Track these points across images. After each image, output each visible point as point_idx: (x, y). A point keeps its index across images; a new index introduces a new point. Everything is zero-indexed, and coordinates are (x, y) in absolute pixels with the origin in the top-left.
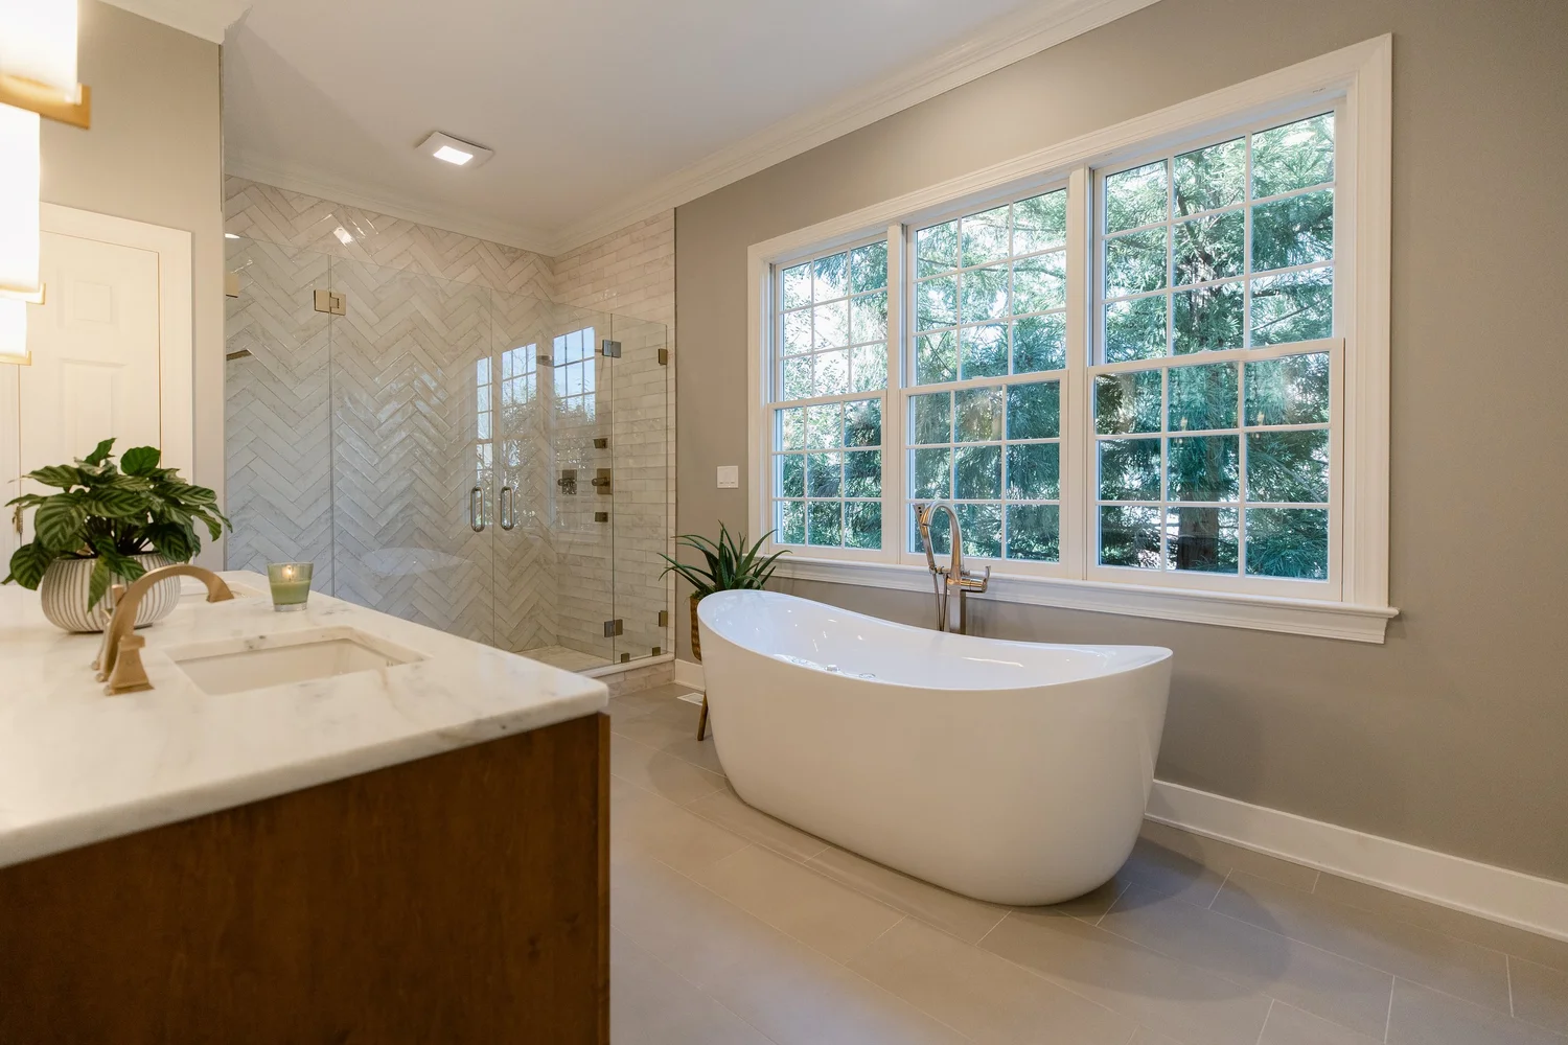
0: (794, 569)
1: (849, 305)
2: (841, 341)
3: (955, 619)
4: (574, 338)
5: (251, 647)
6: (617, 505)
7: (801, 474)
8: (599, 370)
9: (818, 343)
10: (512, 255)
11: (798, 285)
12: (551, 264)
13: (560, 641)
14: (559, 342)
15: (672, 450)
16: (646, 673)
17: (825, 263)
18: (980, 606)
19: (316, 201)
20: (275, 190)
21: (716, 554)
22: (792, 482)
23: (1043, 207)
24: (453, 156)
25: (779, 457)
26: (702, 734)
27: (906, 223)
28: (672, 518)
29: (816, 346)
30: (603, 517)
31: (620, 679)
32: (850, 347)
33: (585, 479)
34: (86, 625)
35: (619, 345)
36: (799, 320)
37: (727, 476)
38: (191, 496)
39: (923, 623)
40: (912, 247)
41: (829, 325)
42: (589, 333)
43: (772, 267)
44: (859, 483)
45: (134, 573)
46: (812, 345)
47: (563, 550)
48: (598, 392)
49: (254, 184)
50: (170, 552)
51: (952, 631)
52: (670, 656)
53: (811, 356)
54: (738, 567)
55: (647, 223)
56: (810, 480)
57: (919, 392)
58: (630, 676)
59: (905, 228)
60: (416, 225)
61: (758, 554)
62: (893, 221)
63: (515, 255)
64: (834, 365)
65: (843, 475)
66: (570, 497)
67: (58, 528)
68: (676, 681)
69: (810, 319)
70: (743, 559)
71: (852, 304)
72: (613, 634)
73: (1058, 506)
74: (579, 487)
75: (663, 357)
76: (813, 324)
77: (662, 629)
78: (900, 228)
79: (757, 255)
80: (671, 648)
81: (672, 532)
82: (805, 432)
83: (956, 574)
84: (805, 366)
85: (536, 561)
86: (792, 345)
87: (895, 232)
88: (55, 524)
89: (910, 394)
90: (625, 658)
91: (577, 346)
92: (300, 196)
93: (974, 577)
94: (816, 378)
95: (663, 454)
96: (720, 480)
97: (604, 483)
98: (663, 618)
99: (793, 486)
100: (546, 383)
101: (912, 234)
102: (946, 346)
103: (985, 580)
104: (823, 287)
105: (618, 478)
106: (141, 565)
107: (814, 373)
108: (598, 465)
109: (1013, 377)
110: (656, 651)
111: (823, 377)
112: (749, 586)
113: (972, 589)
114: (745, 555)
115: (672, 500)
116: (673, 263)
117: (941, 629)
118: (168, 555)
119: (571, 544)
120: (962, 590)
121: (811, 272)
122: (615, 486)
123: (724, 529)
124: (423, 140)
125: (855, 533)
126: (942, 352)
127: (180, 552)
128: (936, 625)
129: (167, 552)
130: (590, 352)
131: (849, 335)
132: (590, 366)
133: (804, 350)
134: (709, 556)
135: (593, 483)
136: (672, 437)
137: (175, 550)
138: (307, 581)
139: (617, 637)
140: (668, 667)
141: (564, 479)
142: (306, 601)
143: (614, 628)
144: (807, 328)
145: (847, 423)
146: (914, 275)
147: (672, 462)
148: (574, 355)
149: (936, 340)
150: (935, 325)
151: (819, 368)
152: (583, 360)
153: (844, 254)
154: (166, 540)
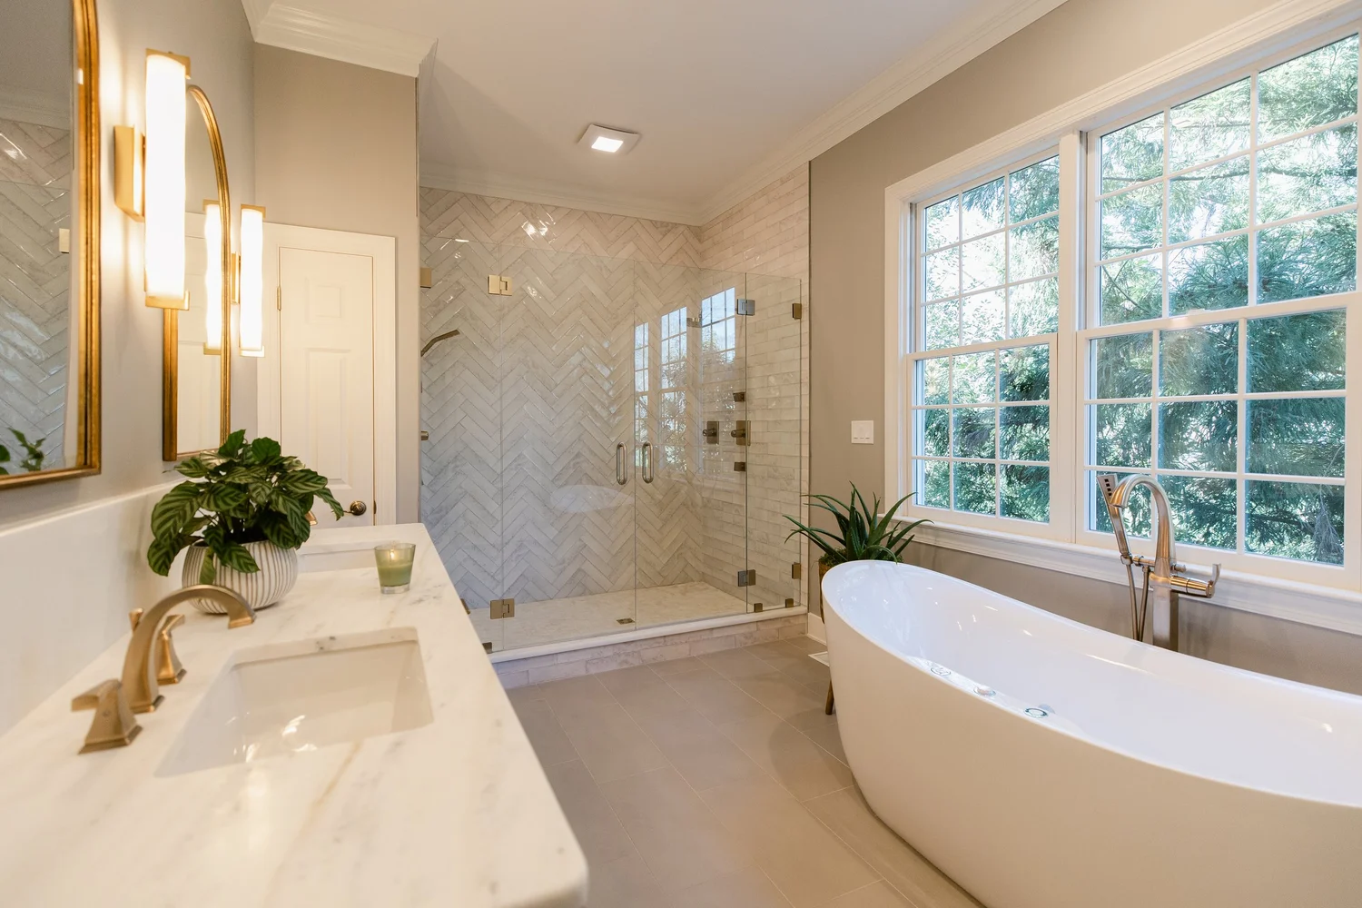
0: (937, 536)
1: (1007, 237)
2: (994, 279)
3: (1161, 624)
4: (718, 299)
5: (322, 648)
6: (753, 455)
7: (946, 420)
8: (739, 327)
9: (967, 282)
10: (664, 229)
11: (943, 225)
12: (698, 233)
13: (704, 578)
14: (706, 303)
15: (806, 403)
16: (779, 625)
17: (975, 193)
18: (1200, 612)
19: (509, 202)
20: (480, 198)
21: (847, 515)
22: (938, 428)
23: (1272, 94)
24: (607, 145)
25: (919, 411)
26: (830, 710)
27: (1084, 131)
28: (805, 472)
29: (964, 287)
30: (741, 467)
31: (753, 628)
32: (1006, 286)
33: (726, 429)
34: (212, 608)
35: (753, 303)
36: (946, 262)
37: (862, 431)
38: (303, 483)
39: (1111, 626)
40: (1094, 157)
41: (981, 265)
42: (731, 293)
43: (912, 206)
44: (1015, 430)
45: (242, 561)
46: (960, 287)
47: (706, 494)
48: (737, 349)
49: (465, 195)
50: (278, 540)
51: (1157, 642)
52: (803, 609)
53: (959, 298)
54: (872, 531)
55: (783, 182)
56: (956, 425)
57: (1100, 335)
58: (762, 627)
59: (1084, 136)
60: (585, 213)
61: (896, 516)
62: (1066, 131)
63: (666, 228)
64: (985, 305)
65: (998, 422)
66: (713, 446)
67: (171, 522)
68: (810, 635)
69: (957, 260)
70: (878, 523)
71: (1011, 234)
72: (746, 584)
73: (1342, 488)
74: (722, 437)
75: (797, 311)
76: (961, 266)
77: (796, 581)
78: (1076, 137)
79: (895, 196)
80: (804, 601)
81: (805, 490)
82: (951, 377)
83: (1161, 566)
84: (952, 308)
85: (684, 504)
86: (938, 289)
87: (1072, 143)
88: (169, 519)
89: (1092, 336)
90: (758, 608)
91: (720, 307)
92: (498, 200)
93: (1192, 574)
94: (964, 319)
95: (795, 407)
96: (854, 434)
97: (741, 434)
98: (796, 571)
99: (937, 432)
100: (694, 342)
101: (1094, 140)
102: (1127, 273)
103: (1211, 583)
104: (974, 221)
105: (755, 431)
106: (248, 553)
107: (961, 315)
108: (738, 417)
109: (1256, 307)
110: (789, 603)
111: (973, 318)
112: (882, 556)
113: (1190, 591)
114: (881, 515)
115: (805, 453)
116: (808, 218)
117: (1139, 637)
118: (276, 542)
119: (713, 490)
120: (1173, 591)
121: (959, 206)
122: (753, 438)
123: (855, 490)
124: (583, 136)
125: (1010, 483)
126: (1123, 281)
127: (289, 540)
128: (1131, 629)
129: (275, 538)
130: (732, 312)
131: (1006, 271)
132: (731, 324)
133: (951, 294)
134: (839, 517)
135: (733, 435)
136: (805, 390)
137: (284, 538)
138: (409, 564)
139: (750, 588)
140: (801, 620)
141: (709, 430)
142: (408, 583)
143: (747, 578)
144: (955, 270)
145: (1002, 369)
146: (1096, 192)
147: (806, 416)
148: (719, 315)
149: (1114, 270)
150: (1113, 252)
151: (968, 310)
152: (726, 319)
153: (1000, 180)
154: (277, 528)
